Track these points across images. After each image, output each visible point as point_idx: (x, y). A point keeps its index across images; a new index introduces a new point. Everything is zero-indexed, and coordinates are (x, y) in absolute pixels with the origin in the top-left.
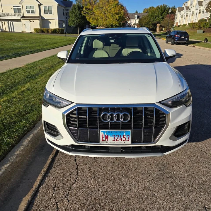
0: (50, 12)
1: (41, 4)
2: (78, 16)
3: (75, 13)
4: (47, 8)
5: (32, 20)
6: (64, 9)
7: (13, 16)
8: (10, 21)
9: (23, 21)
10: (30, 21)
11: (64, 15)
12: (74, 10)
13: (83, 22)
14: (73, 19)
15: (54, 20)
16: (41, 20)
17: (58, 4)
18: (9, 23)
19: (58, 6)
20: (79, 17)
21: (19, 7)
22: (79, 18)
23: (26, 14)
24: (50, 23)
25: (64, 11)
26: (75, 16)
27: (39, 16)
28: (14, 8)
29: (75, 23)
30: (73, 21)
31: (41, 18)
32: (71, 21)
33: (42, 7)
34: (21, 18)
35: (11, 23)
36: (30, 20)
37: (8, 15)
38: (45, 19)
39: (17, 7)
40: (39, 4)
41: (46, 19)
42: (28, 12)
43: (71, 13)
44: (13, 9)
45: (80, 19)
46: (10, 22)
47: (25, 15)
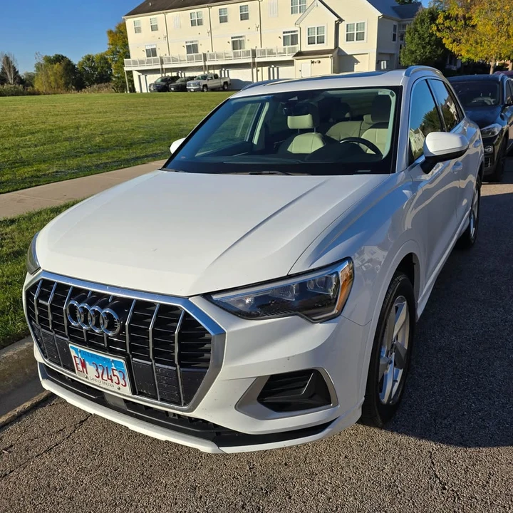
0: (360, 37)
1: (341, 20)
2: (427, 40)
3: (421, 32)
4: (354, 28)
5: (315, 60)
6: (395, 26)
7: (280, 53)
8: (273, 66)
9: (298, 62)
10: (313, 62)
11: (394, 40)
12: (419, 25)
13: (440, 52)
14: (413, 49)
15: (368, 55)
16: (336, 59)
17: (380, 14)
18: (271, 69)
19: (379, 20)
20: (430, 40)
21: (294, 32)
22: (429, 43)
23: (306, 47)
24: (357, 62)
25: (395, 29)
26: (420, 38)
27: (333, 48)
28: (284, 37)
29: (416, 58)
30: (412, 52)
31: (339, 51)
32: (407, 53)
33: (342, 27)
34: (295, 56)
35: (275, 69)
36: (313, 60)
37: (271, 53)
38: (347, 55)
39: (292, 32)
40: (337, 19)
41: (348, 53)
42: (311, 42)
43: (410, 34)
44: (282, 38)
45: (432, 46)
46: (273, 69)
47: (303, 50)
